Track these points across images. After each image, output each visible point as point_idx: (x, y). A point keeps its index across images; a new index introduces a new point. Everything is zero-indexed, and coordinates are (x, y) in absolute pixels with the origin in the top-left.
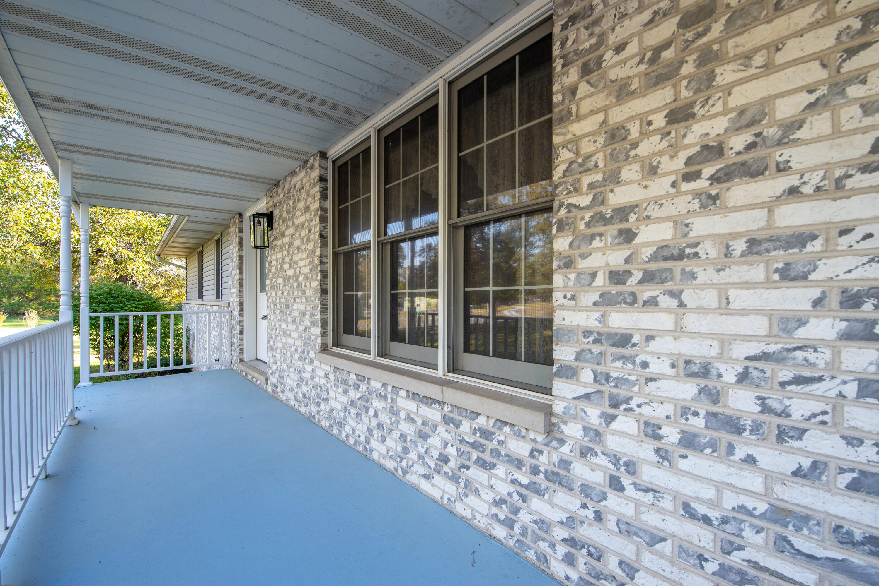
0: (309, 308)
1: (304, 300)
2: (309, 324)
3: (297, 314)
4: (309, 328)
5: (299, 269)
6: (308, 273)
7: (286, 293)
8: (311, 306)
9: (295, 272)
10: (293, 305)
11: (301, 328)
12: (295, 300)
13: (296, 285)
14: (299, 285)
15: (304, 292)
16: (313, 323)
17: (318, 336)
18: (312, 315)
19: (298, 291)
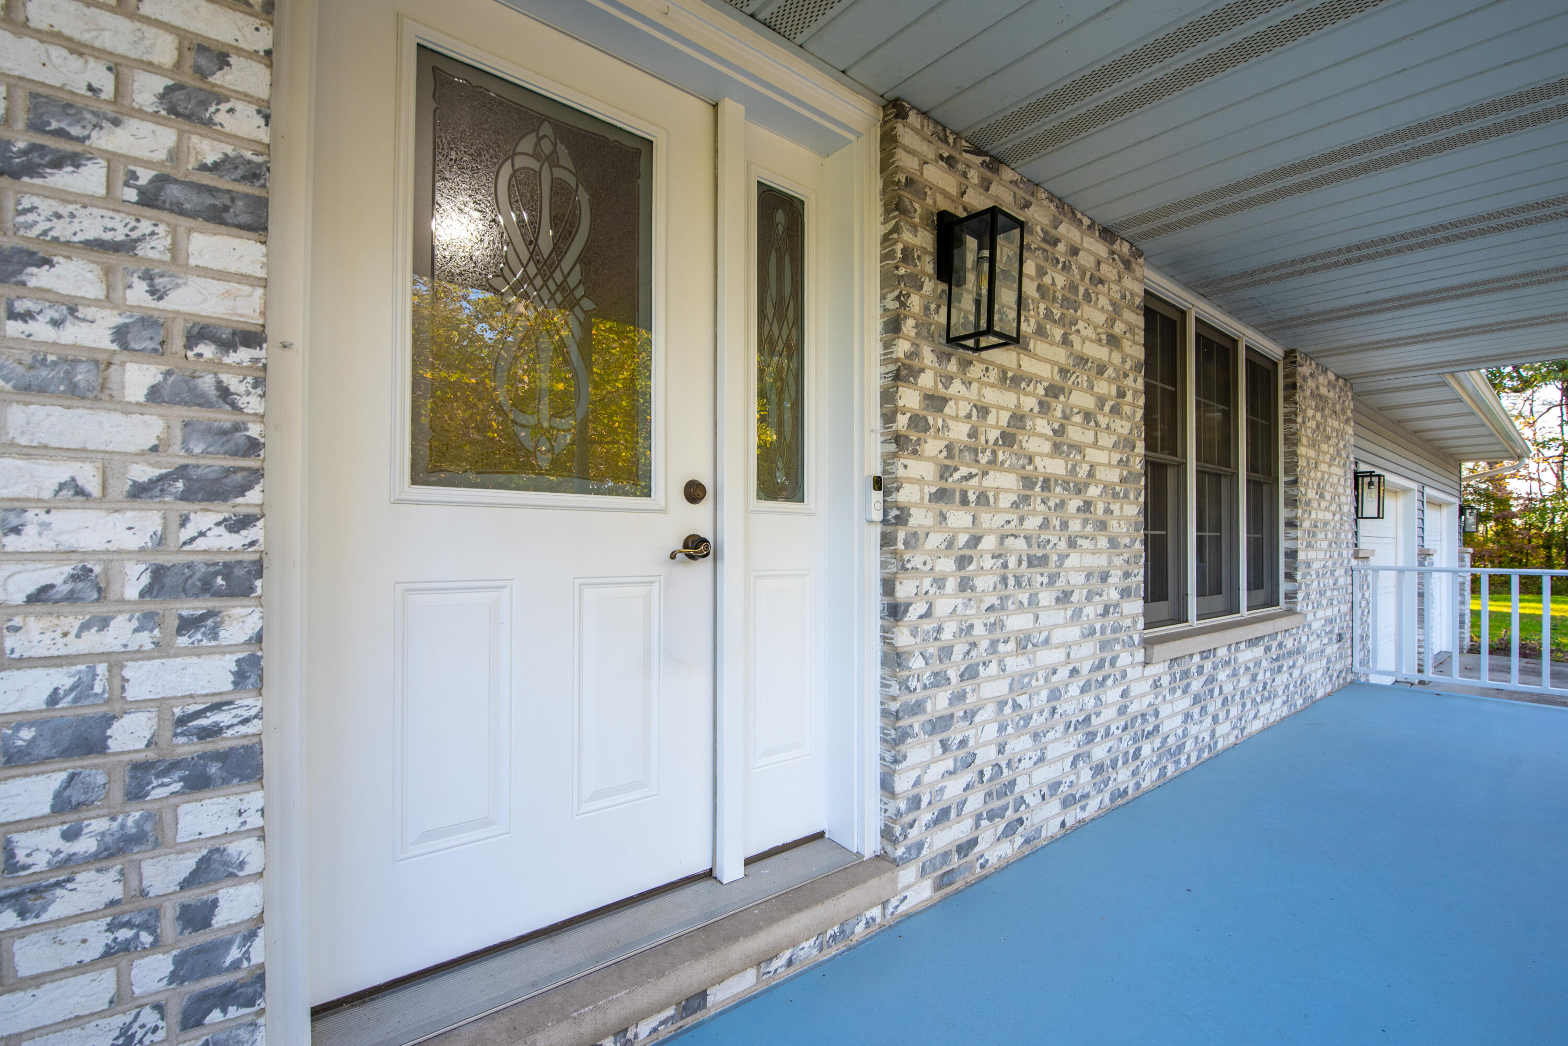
0: (1118, 561)
1: (1103, 542)
2: (1115, 596)
3: (1078, 579)
4: (1116, 606)
5: (1086, 468)
6: (1115, 484)
7: (1032, 523)
8: (1126, 556)
9: (1073, 471)
10: (1063, 557)
11: (1090, 611)
12: (1072, 543)
13: (1074, 504)
14: (1087, 506)
15: (1102, 526)
16: (1125, 593)
17: (1137, 615)
18: (1127, 575)
19: (1085, 522)
